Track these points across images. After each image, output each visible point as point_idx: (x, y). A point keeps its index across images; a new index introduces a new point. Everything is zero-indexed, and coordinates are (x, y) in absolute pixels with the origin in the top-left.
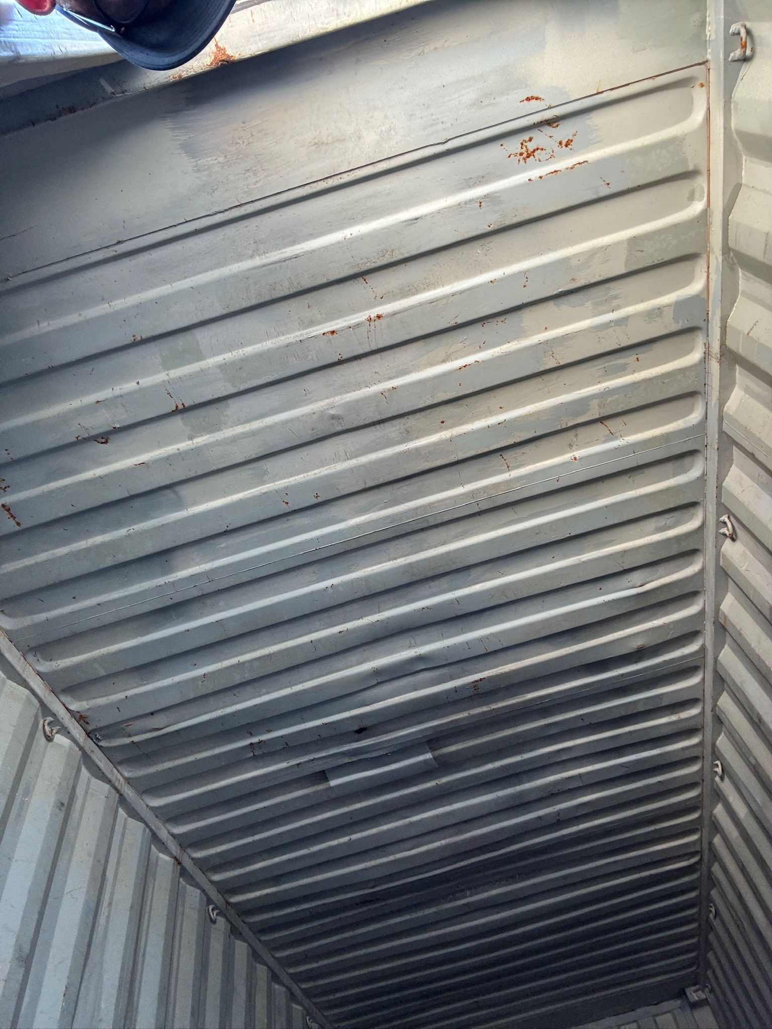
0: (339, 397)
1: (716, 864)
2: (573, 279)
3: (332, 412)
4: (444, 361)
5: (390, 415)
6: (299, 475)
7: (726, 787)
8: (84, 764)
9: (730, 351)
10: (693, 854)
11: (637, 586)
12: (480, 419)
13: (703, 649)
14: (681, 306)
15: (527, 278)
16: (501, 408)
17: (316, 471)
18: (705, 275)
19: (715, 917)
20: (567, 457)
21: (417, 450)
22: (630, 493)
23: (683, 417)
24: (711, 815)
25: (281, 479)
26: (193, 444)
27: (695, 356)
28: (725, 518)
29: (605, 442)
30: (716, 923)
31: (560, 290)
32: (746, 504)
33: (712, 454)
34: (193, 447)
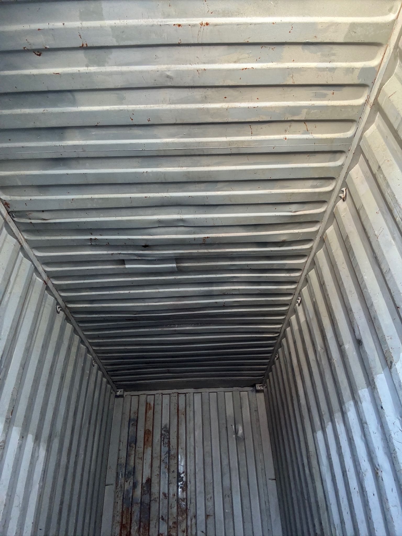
0: (174, 65)
1: (285, 339)
2: (315, 37)
3: (168, 73)
4: (235, 62)
5: (199, 85)
6: (142, 105)
7: (300, 309)
8: (5, 227)
9: (378, 104)
10: (277, 333)
11: (293, 211)
12: (245, 102)
13: (311, 248)
14: (364, 70)
15: (292, 27)
16: (257, 99)
17: (152, 106)
18: (382, 57)
19: (277, 359)
20: (282, 136)
21: (208, 109)
22: (305, 164)
23: (344, 132)
24: (289, 319)
25: (132, 104)
26: (88, 70)
27: (361, 101)
28: (344, 189)
29: (303, 134)
30: (277, 362)
31: (307, 41)
32: (356, 184)
33: (350, 155)
34: (87, 71)
